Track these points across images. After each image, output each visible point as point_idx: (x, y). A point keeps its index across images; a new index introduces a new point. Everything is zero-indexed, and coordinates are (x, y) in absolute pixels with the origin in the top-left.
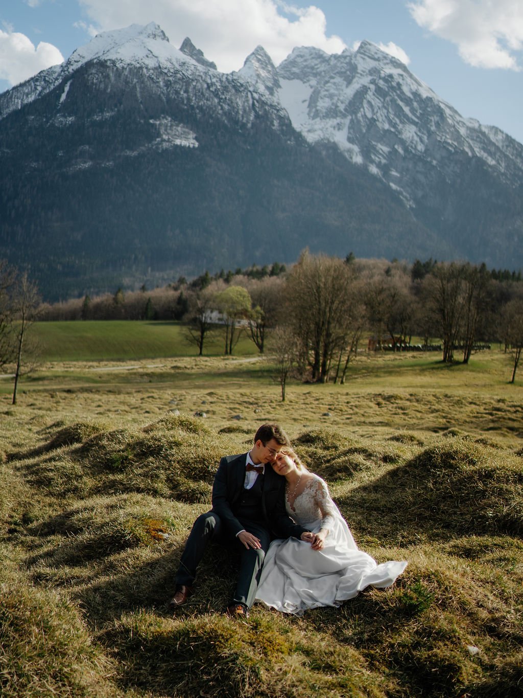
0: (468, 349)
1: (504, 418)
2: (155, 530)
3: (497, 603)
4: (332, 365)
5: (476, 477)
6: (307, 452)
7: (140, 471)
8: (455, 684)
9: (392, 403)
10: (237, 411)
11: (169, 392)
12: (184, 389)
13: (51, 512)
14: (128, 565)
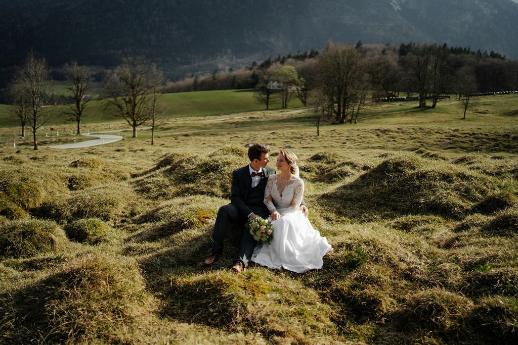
0: (435, 99)
1: (458, 141)
2: (203, 217)
3: (414, 259)
4: (348, 112)
5: (415, 177)
6: (316, 166)
7: (204, 181)
8: (376, 311)
9: (387, 134)
10: (289, 143)
11: (248, 133)
12: (256, 131)
13: (148, 209)
14: (182, 240)
